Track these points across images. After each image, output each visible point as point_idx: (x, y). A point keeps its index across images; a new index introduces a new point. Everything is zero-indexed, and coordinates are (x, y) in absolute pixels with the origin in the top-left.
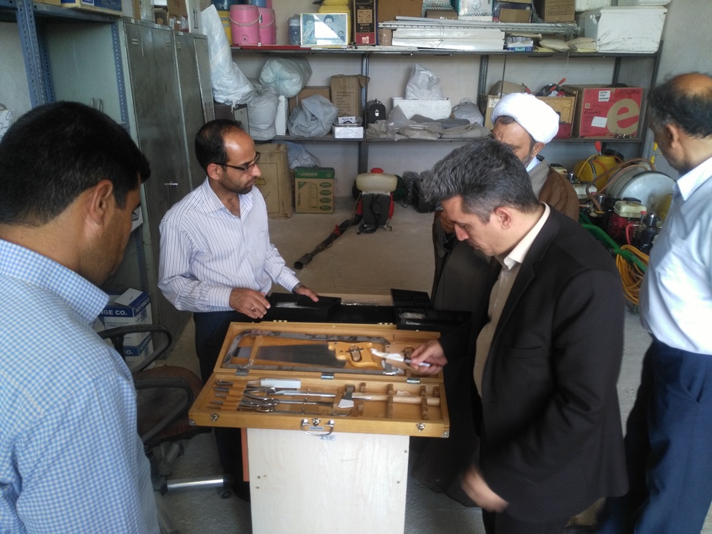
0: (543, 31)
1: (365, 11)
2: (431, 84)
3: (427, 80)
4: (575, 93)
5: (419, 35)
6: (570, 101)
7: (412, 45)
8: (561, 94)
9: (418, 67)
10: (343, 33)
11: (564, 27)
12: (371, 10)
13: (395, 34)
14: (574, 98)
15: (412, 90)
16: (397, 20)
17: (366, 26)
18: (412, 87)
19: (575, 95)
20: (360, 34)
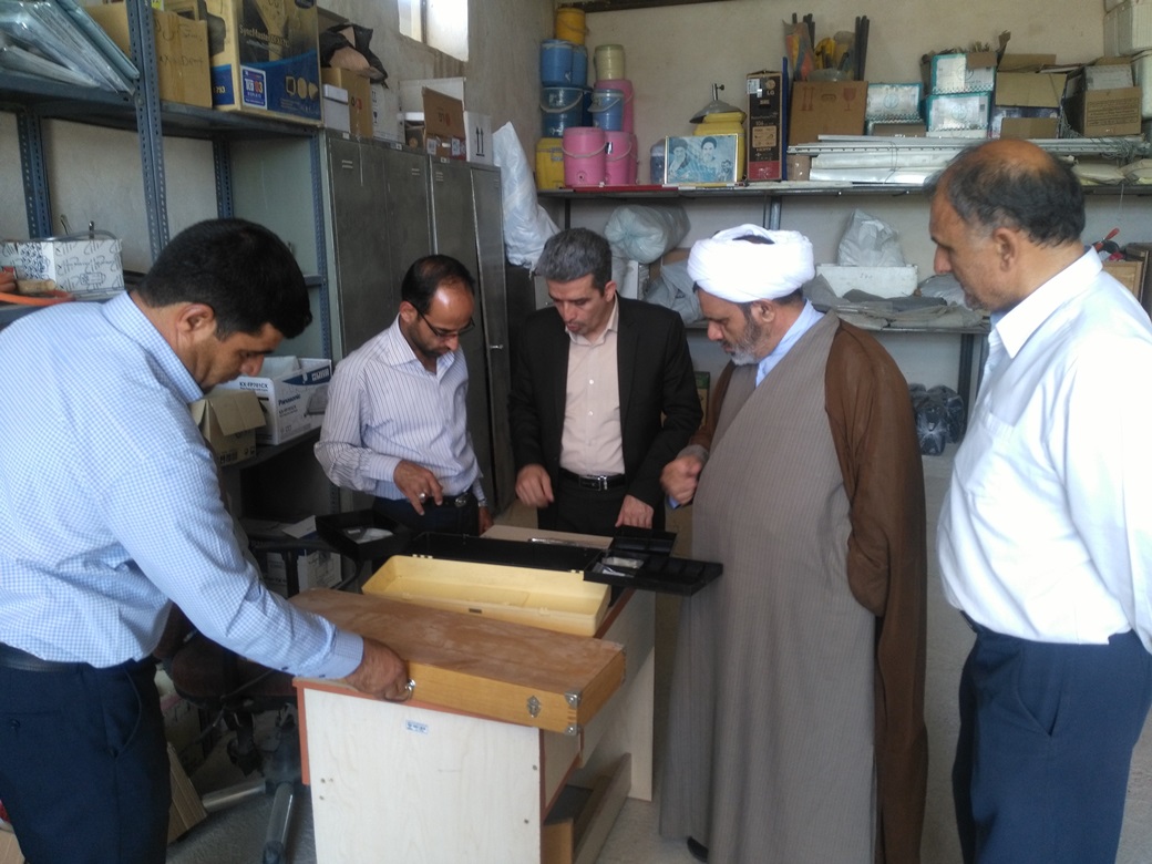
0: (1079, 150)
1: (764, 128)
2: (881, 242)
3: (875, 235)
4: (1142, 254)
5: (855, 162)
6: (1133, 269)
7: (844, 179)
8: (1117, 256)
9: (858, 214)
10: (730, 163)
11: (1116, 143)
12: (775, 127)
13: (815, 162)
14: (1140, 264)
15: (848, 250)
16: (821, 141)
17: (766, 152)
18: (848, 247)
19: (1142, 259)
20: (756, 164)
